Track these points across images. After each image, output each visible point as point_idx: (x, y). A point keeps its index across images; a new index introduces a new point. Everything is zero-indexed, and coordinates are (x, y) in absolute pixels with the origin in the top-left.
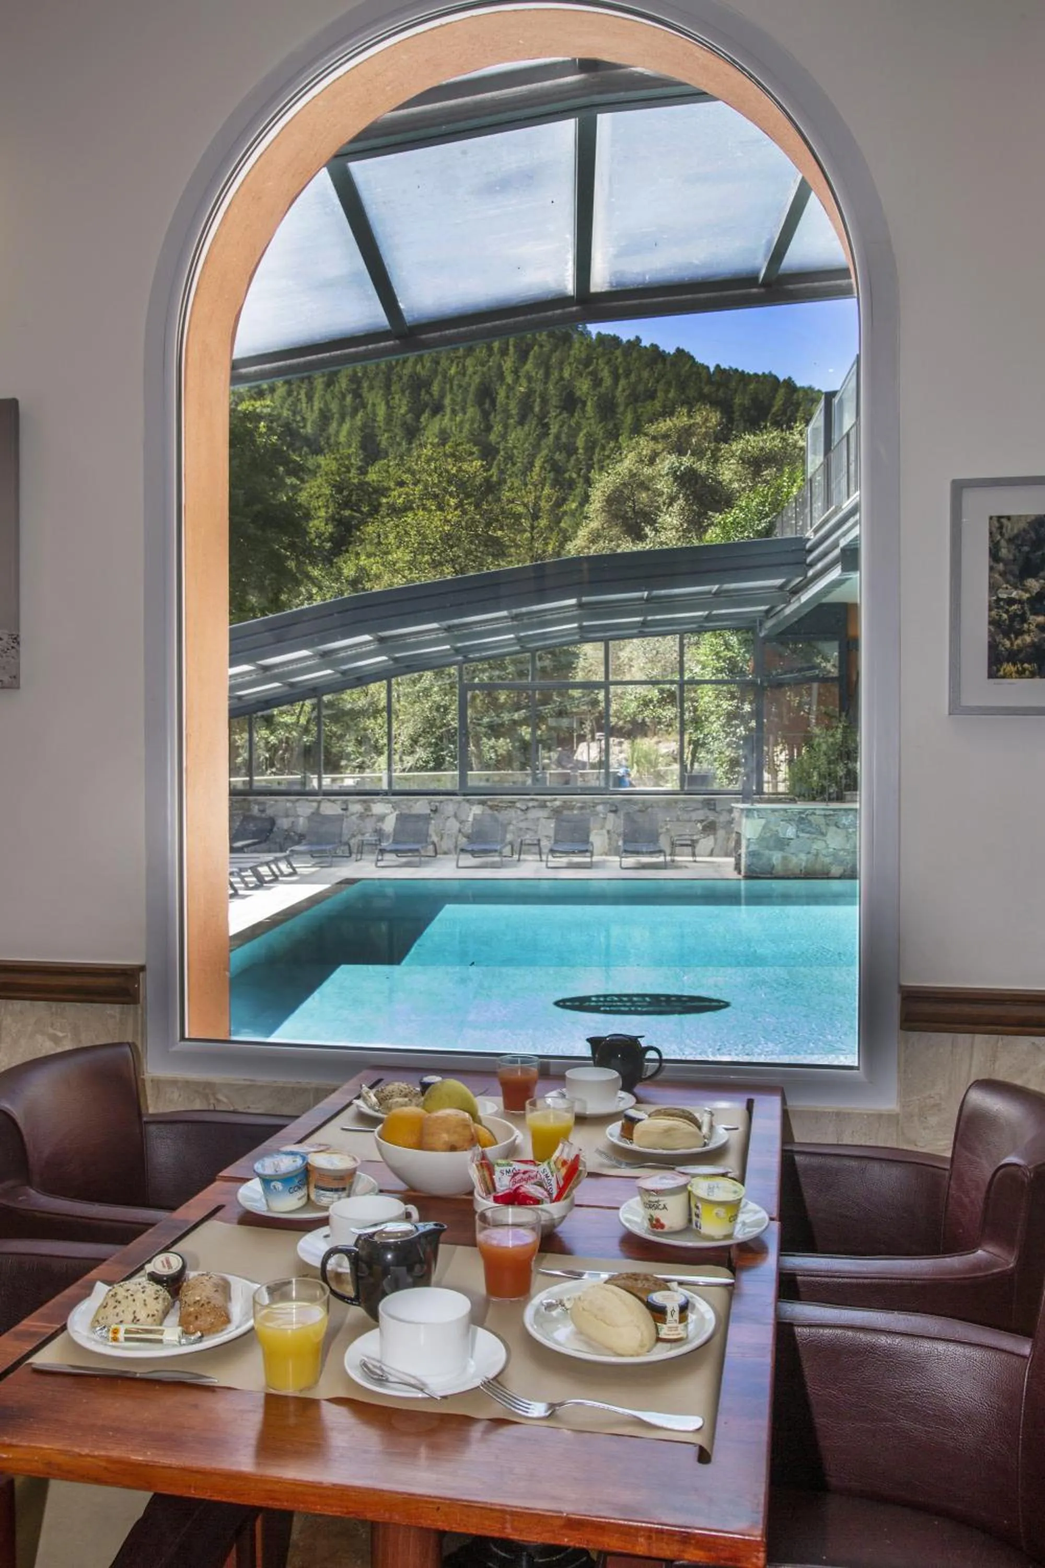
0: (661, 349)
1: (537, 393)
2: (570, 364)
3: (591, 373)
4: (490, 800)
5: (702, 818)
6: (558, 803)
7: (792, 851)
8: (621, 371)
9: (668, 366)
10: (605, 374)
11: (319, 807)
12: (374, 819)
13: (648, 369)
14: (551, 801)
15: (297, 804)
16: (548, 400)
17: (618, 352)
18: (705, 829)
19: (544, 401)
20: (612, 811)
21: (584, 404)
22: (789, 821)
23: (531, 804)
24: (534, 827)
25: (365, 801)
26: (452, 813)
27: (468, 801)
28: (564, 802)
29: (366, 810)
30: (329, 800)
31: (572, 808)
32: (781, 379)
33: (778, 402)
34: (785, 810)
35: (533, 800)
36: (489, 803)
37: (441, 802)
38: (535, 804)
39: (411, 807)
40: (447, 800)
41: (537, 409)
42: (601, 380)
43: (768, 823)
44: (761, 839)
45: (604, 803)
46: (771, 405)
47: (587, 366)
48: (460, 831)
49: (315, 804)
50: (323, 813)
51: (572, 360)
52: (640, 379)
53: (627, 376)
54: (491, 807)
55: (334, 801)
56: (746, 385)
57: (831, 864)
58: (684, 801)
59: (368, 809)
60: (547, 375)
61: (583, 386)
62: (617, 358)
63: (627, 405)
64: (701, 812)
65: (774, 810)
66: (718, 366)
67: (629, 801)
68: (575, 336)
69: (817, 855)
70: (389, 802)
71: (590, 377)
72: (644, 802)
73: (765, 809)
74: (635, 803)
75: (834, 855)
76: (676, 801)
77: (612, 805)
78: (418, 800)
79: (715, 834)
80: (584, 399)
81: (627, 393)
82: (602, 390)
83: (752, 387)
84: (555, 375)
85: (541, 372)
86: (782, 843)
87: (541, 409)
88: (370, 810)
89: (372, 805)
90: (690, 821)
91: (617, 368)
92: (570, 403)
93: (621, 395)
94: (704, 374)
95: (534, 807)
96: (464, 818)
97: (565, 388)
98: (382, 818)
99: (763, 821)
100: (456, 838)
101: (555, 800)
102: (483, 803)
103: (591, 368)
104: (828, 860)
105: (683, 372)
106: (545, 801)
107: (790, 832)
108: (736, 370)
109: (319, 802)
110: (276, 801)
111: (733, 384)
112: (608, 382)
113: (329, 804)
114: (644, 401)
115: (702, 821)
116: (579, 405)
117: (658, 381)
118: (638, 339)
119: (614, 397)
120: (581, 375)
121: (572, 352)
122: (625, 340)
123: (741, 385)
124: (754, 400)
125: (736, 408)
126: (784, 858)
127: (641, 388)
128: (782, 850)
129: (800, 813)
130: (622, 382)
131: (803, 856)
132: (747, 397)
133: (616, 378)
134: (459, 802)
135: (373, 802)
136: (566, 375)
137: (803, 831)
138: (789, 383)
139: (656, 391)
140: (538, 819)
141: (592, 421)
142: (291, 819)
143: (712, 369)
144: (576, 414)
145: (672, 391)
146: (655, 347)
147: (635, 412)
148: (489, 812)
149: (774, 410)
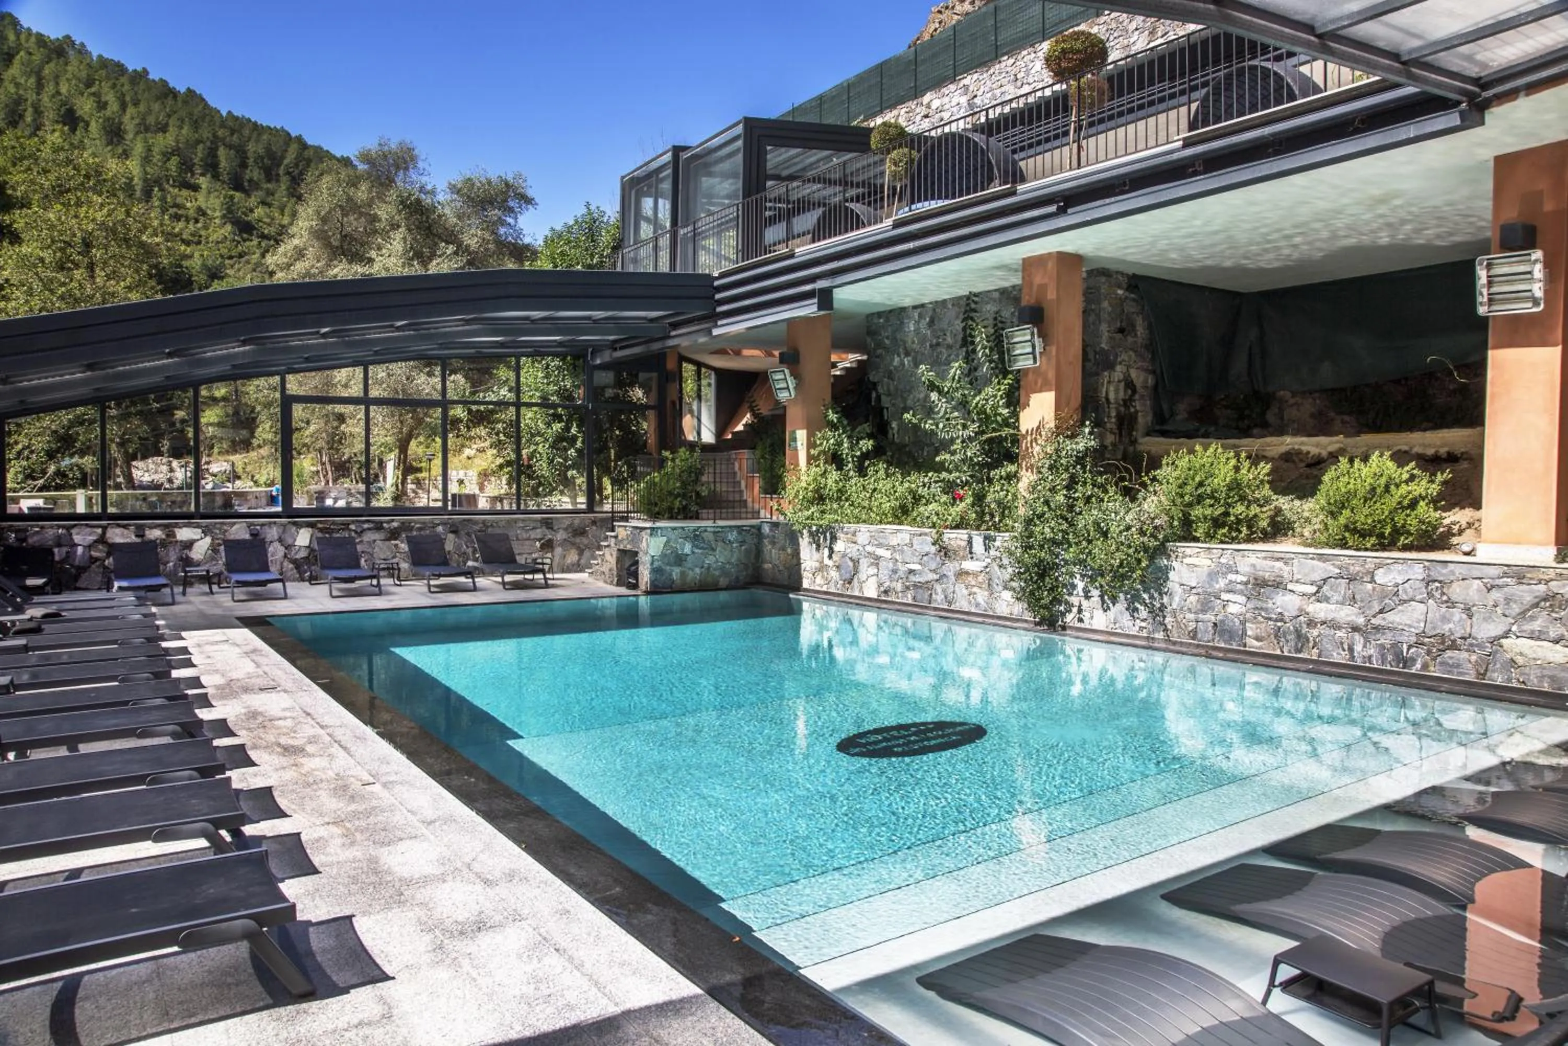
0: (171, 85)
1: (29, 102)
2: (68, 80)
3: (94, 94)
4: (321, 522)
5: (539, 536)
6: (395, 524)
7: (690, 565)
8: (128, 99)
9: (180, 104)
10: (110, 97)
11: (104, 533)
12: (178, 548)
13: (159, 102)
14: (388, 522)
15: (74, 531)
16: (42, 112)
17: (123, 80)
18: (543, 547)
19: (38, 112)
20: (452, 532)
21: (87, 124)
22: (685, 538)
23: (366, 526)
24: (370, 550)
25: (166, 526)
26: (276, 537)
27: (295, 524)
28: (403, 523)
29: (168, 536)
30: (119, 526)
31: (411, 529)
32: (293, 135)
33: (290, 157)
34: (683, 528)
35: (368, 521)
36: (320, 526)
37: (263, 525)
38: (371, 525)
39: (226, 531)
40: (270, 523)
41: (29, 119)
42: (106, 103)
43: (668, 542)
44: (663, 555)
45: (444, 524)
46: (283, 158)
47: (89, 85)
48: (285, 556)
49: (99, 531)
50: (110, 541)
51: (69, 76)
52: (149, 111)
53: (136, 104)
54: (321, 530)
55: (125, 527)
56: (259, 135)
57: (719, 576)
58: (523, 520)
59: (171, 535)
60: (40, 86)
61: (85, 106)
62: (123, 85)
63: (137, 133)
64: (538, 531)
65: (674, 529)
66: (229, 112)
67: (469, 520)
68: (71, 52)
69: (709, 568)
70: (198, 526)
71: (92, 98)
72: (484, 522)
73: (666, 528)
74: (475, 523)
75: (722, 569)
76: (516, 521)
77: (453, 525)
78: (235, 523)
79: (552, 552)
80: (86, 118)
81: (137, 121)
82: (108, 113)
83: (265, 137)
84: (50, 88)
85: (32, 80)
86: (680, 559)
87: (34, 120)
88: (175, 536)
89: (176, 530)
90: (528, 539)
91: (123, 95)
92: (71, 119)
93: (129, 124)
94: (217, 119)
95: (369, 529)
96: (290, 541)
97: (64, 104)
98: (189, 545)
99: (665, 539)
100: (282, 563)
101: (393, 521)
102: (311, 525)
103: (93, 90)
104: (717, 573)
105: (196, 111)
106: (382, 523)
107: (688, 548)
108: (249, 120)
109: (105, 528)
110: (42, 527)
111: (246, 132)
112: (113, 107)
113: (118, 531)
114: (156, 132)
115: (539, 540)
116: (82, 124)
117: (169, 116)
118: (145, 72)
119: (121, 123)
120: (82, 94)
121: (69, 68)
122: (130, 69)
123: (255, 135)
124: (268, 150)
125: (250, 154)
126: (683, 574)
127: (151, 120)
128: (680, 565)
129: (695, 530)
130: (131, 110)
131: (698, 570)
132: (261, 146)
133: (123, 107)
134: (284, 526)
135: (177, 526)
136: (64, 89)
137: (697, 547)
138: (299, 139)
139: (167, 125)
140: (375, 541)
141: (98, 142)
142: (65, 549)
143: (224, 114)
144: (78, 133)
145: (186, 128)
146: (164, 83)
147: (146, 141)
148: (320, 535)
149: (286, 162)
